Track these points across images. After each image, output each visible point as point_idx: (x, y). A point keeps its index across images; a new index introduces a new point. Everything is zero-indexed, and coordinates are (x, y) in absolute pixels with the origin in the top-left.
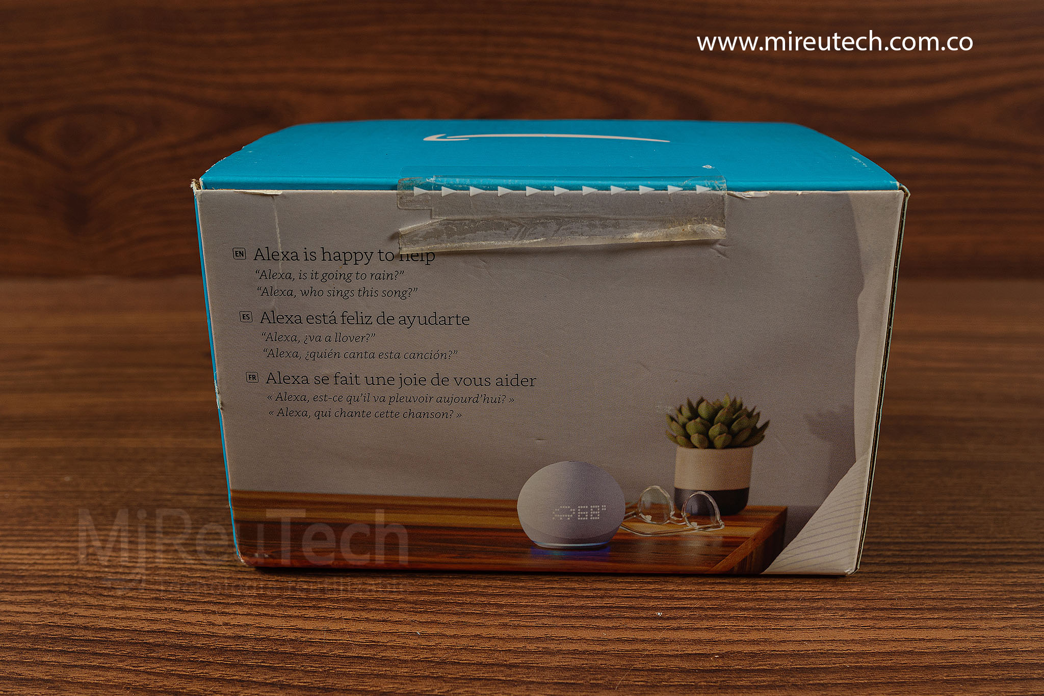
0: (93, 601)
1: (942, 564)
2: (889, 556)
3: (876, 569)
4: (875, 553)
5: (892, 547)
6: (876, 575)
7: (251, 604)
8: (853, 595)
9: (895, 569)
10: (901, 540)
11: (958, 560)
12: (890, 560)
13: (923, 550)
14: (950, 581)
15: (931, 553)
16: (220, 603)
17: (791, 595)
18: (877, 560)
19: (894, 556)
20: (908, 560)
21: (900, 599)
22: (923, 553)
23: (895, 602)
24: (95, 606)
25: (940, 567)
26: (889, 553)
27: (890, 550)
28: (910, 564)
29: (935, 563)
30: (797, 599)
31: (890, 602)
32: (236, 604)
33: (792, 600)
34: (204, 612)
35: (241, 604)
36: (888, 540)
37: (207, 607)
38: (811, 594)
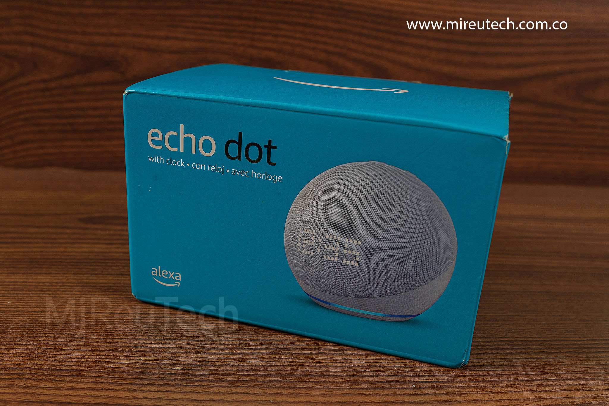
1: (564, 353)
2: (534, 349)
3: (529, 356)
4: (526, 347)
5: (534, 343)
6: (530, 360)
9: (539, 356)
10: (538, 339)
11: (572, 350)
12: (535, 351)
13: (552, 345)
14: (571, 363)
15: (556, 347)
17: (486, 373)
18: (529, 351)
20: (545, 351)
21: (546, 373)
22: (552, 347)
23: (545, 376)
25: (564, 355)
26: (534, 347)
27: (533, 345)
28: (547, 353)
29: (560, 353)
30: (490, 375)
33: (488, 376)
36: (531, 339)
38: (497, 372)
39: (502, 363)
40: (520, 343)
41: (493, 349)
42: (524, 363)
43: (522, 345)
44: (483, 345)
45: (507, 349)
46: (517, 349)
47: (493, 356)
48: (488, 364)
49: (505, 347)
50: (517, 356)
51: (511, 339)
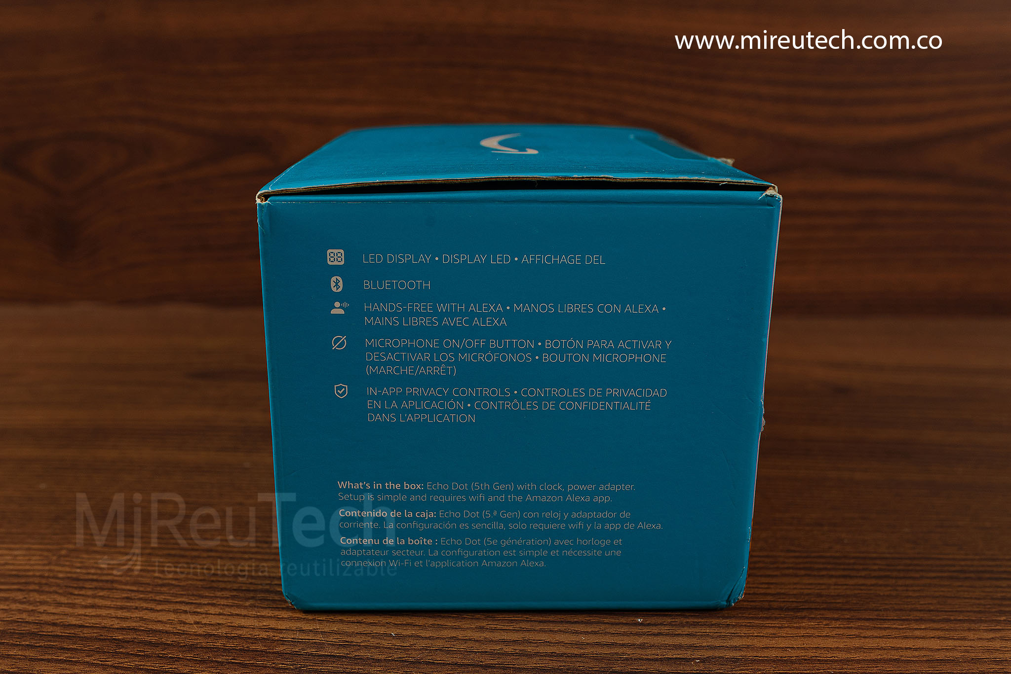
0: (63, 600)
1: (927, 578)
2: (875, 570)
4: (861, 567)
5: (878, 562)
6: (862, 587)
7: (223, 605)
8: (838, 605)
9: (881, 582)
10: (888, 556)
11: (945, 574)
12: (876, 574)
13: (910, 565)
14: (937, 594)
15: (918, 568)
16: (192, 603)
17: (775, 605)
18: (863, 574)
19: (880, 570)
20: (895, 574)
21: (886, 610)
22: (911, 568)
23: (881, 613)
24: (64, 604)
25: (928, 581)
26: (876, 567)
27: (875, 564)
28: (896, 578)
29: (922, 577)
30: (781, 609)
31: (876, 613)
32: (209, 604)
33: (776, 609)
34: (175, 611)
35: (213, 605)
36: (874, 555)
37: (178, 607)
38: (795, 605)
39: (809, 591)
40: (852, 561)
41: (800, 569)
42: (849, 592)
43: (854, 564)
44: (784, 563)
45: (826, 569)
46: (844, 569)
47: (796, 580)
48: (783, 591)
49: (821, 566)
50: (842, 581)
51: (838, 554)
